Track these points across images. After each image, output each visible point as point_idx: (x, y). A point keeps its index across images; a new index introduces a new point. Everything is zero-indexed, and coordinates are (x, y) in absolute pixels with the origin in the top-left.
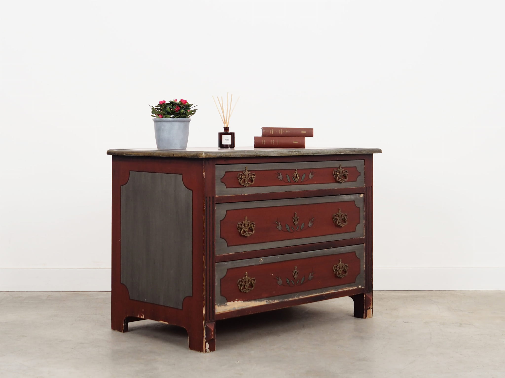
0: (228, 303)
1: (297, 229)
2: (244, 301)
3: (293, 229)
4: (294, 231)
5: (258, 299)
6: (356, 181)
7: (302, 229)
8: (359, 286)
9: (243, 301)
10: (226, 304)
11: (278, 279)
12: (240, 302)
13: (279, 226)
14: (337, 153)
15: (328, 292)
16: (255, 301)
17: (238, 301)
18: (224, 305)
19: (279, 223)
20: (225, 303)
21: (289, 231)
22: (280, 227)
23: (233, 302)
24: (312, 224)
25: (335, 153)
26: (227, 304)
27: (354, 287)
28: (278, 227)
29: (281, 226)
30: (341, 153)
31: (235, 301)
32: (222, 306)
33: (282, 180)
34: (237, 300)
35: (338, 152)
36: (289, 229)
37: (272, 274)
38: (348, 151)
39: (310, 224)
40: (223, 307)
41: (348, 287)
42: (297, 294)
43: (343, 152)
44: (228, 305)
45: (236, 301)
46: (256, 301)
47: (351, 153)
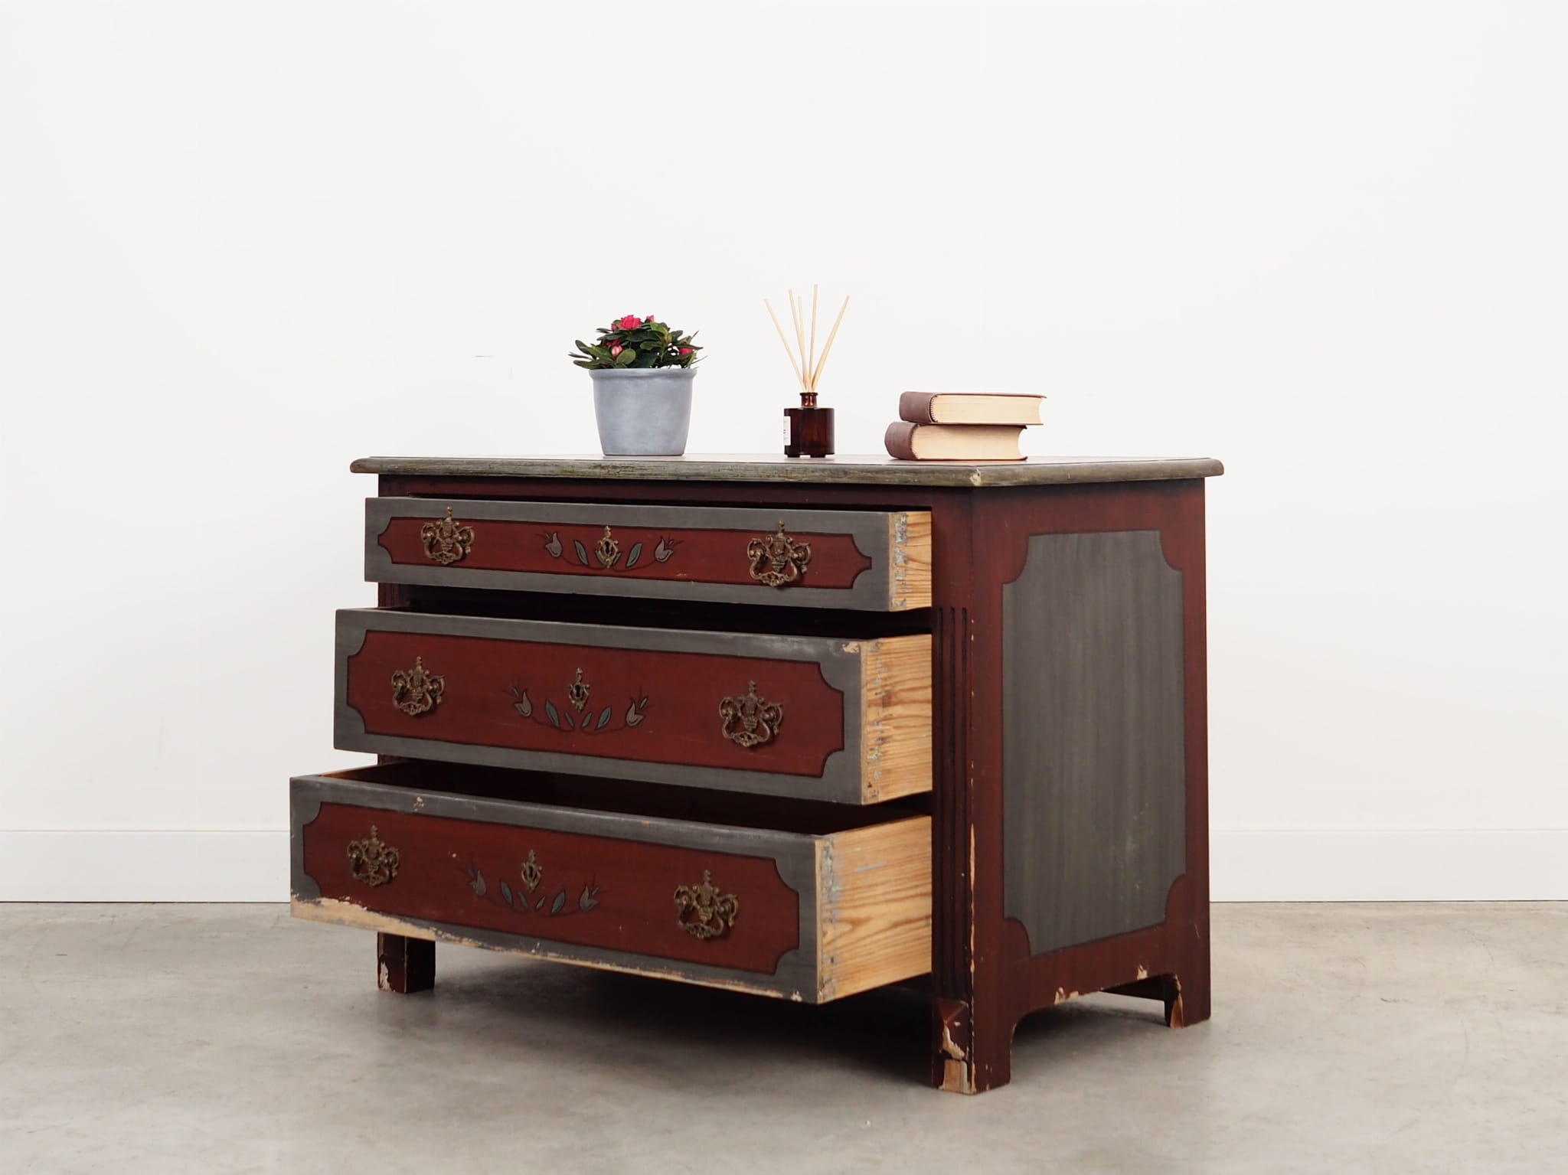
0: (325, 901)
1: (584, 725)
2: (368, 910)
3: (570, 721)
4: (573, 729)
5: (411, 917)
6: (851, 587)
7: (601, 728)
8: (792, 994)
9: (365, 908)
10: (318, 900)
11: (472, 875)
12: (356, 907)
13: (522, 702)
14: (769, 476)
15: (658, 975)
16: (401, 919)
17: (351, 902)
18: (315, 903)
19: (525, 695)
20: (318, 897)
21: (557, 725)
22: (526, 708)
23: (337, 901)
24: (641, 717)
25: (761, 476)
26: (323, 903)
27: (772, 989)
28: (521, 705)
29: (529, 703)
30: (787, 480)
31: (344, 900)
32: (308, 902)
33: (560, 556)
34: (348, 898)
35: (774, 476)
36: (555, 718)
37: (452, 854)
38: (817, 474)
39: (632, 717)
40: (311, 906)
41: (742, 983)
42: (538, 944)
43: (793, 475)
44: (323, 906)
45: (347, 901)
46: (405, 921)
47: (829, 480)
